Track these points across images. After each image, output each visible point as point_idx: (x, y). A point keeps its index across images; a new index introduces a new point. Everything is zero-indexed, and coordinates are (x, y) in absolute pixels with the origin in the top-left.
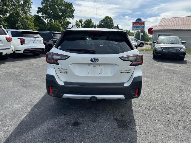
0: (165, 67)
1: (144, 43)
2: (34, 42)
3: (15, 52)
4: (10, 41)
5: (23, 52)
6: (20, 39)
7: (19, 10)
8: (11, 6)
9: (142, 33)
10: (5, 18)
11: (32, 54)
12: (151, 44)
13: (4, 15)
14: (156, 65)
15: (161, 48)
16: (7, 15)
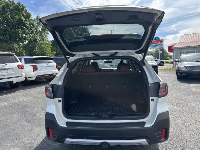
0: (194, 90)
1: (165, 62)
2: (47, 67)
3: (28, 79)
4: (22, 68)
5: (35, 79)
6: (32, 65)
7: (37, 37)
8: (30, 34)
9: (162, 51)
10: (23, 45)
11: (45, 80)
12: (172, 63)
13: (23, 42)
14: (182, 87)
15: (186, 67)
16: (25, 42)
